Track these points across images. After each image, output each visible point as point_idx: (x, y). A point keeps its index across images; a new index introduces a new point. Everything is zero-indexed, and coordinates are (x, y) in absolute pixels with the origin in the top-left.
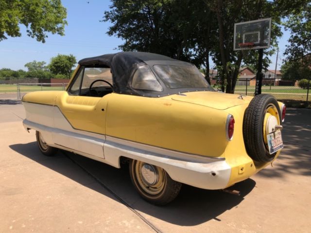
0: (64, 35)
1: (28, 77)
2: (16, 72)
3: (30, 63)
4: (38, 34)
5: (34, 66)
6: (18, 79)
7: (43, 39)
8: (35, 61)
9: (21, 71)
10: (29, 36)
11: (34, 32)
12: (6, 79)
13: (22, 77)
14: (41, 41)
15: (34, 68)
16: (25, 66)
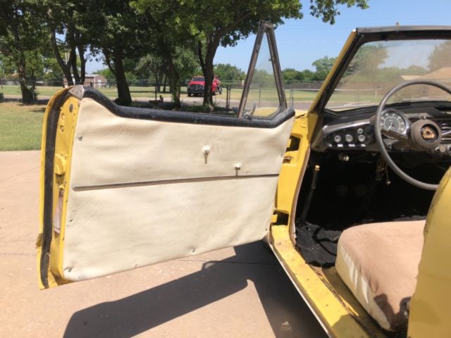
0: (368, 7)
1: (314, 80)
2: (300, 72)
3: (320, 60)
4: (326, 11)
5: (324, 64)
6: (302, 82)
7: (333, 17)
8: (326, 57)
9: (307, 71)
10: (313, 15)
11: (320, 6)
12: (288, 83)
13: (307, 79)
14: (329, 21)
15: (324, 67)
16: (313, 64)
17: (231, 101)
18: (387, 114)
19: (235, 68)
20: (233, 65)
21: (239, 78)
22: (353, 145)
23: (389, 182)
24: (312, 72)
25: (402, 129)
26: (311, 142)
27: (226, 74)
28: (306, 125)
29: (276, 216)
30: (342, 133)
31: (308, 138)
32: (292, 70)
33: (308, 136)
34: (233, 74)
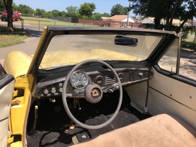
1: (67, 16)
2: (60, 12)
3: (69, 7)
5: (71, 9)
6: (61, 17)
8: (72, 6)
9: (64, 12)
15: (71, 10)
16: (66, 9)
17: (25, 25)
18: (76, 74)
19: (28, 7)
20: (28, 6)
21: (31, 12)
22: (57, 94)
23: (80, 109)
24: (66, 13)
25: (85, 82)
26: (32, 91)
27: (24, 10)
28: (27, 81)
29: (13, 137)
30: (49, 87)
31: (29, 89)
32: (57, 11)
33: (29, 87)
34: (28, 10)
